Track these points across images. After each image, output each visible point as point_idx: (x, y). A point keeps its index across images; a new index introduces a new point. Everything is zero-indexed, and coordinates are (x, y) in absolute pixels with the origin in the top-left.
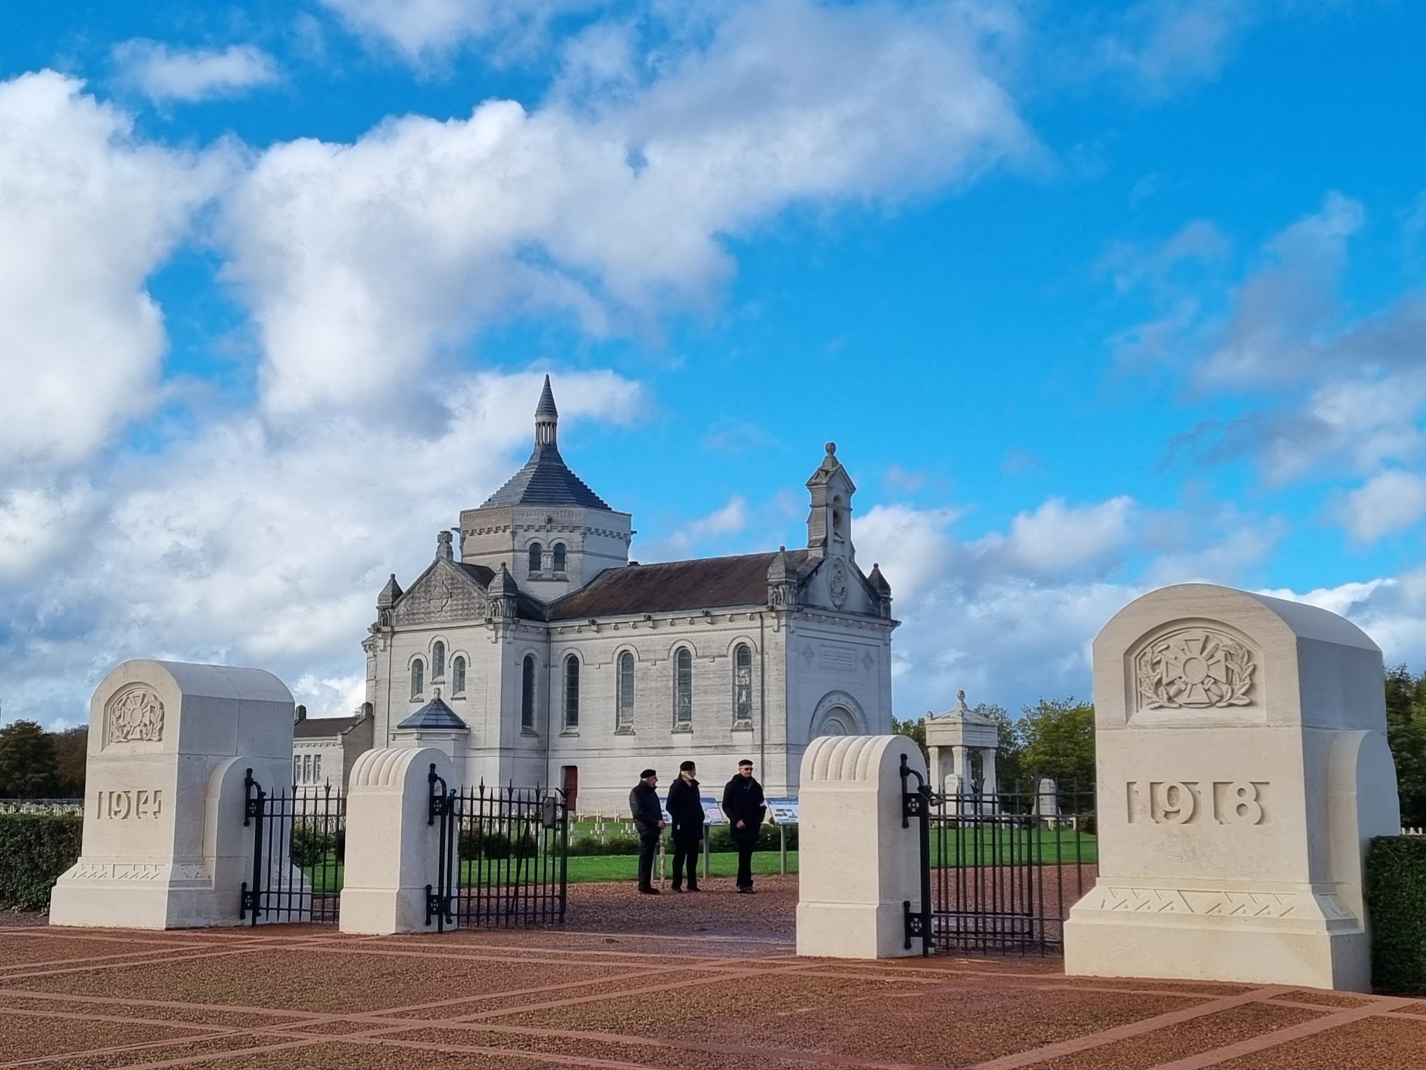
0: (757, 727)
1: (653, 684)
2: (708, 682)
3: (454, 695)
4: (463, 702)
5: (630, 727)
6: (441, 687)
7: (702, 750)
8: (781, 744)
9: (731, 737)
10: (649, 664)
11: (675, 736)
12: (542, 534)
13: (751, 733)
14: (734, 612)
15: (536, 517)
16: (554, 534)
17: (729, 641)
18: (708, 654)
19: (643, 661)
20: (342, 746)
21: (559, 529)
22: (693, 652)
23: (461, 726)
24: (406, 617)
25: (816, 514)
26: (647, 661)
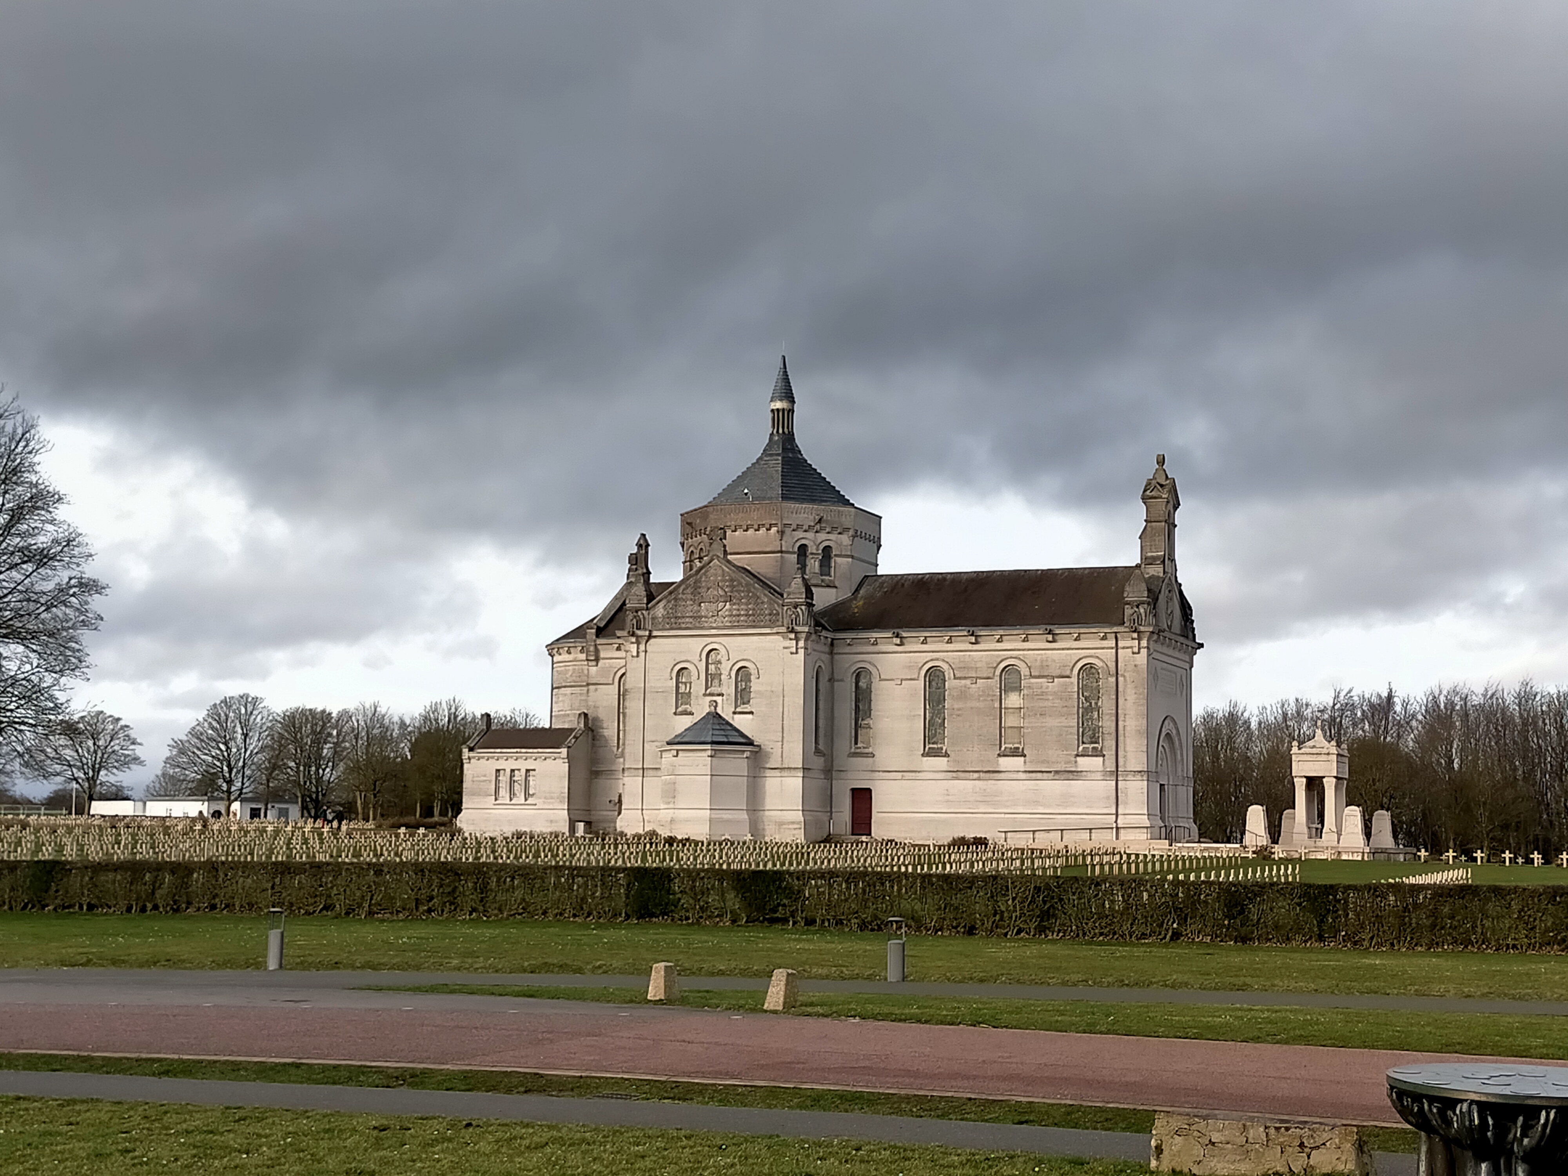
0: (1110, 753)
1: (976, 704)
2: (1047, 704)
3: (735, 708)
4: (750, 716)
5: (942, 749)
6: (719, 699)
7: (1039, 775)
8: (1140, 772)
9: (1076, 762)
10: (968, 682)
11: (1002, 760)
12: (810, 535)
13: (1101, 759)
14: (1082, 631)
15: (806, 515)
16: (822, 536)
17: (1074, 662)
18: (1046, 674)
19: (960, 678)
20: (566, 760)
21: (828, 530)
22: (1024, 671)
23: (750, 743)
24: (667, 620)
25: (1152, 529)
26: (965, 678)
